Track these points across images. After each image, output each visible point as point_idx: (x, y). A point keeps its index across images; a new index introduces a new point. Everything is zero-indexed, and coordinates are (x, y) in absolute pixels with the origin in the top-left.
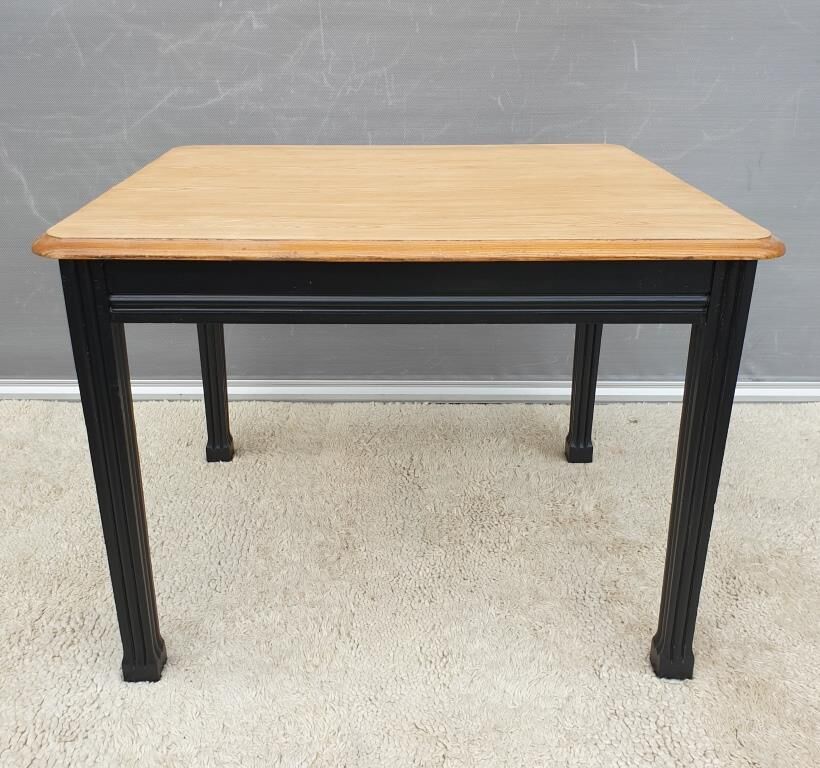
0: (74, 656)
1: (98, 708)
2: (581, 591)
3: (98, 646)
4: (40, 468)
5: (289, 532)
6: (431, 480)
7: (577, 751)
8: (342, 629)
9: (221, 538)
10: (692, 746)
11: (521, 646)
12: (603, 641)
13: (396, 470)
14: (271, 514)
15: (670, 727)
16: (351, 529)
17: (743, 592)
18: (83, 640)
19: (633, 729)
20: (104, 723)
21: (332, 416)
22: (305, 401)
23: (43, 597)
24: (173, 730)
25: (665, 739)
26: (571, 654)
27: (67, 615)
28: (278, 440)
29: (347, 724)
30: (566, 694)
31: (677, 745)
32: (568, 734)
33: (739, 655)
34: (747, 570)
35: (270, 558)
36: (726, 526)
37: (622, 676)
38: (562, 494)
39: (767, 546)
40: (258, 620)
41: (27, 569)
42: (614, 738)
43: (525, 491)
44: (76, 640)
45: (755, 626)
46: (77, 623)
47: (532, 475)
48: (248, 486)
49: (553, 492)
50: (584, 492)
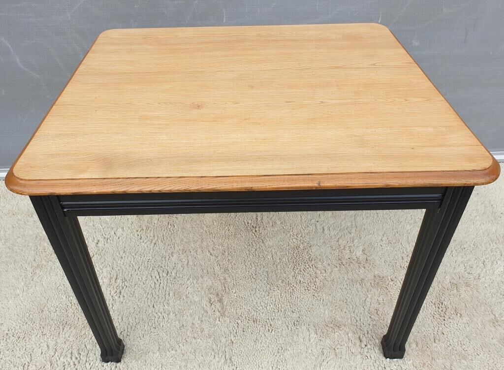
2: (358, 319)
5: (191, 279)
6: (268, 235)
8: (227, 356)
13: (249, 229)
14: (180, 265)
16: (226, 276)
17: (447, 314)
23: (55, 338)
27: (70, 351)
38: (343, 242)
40: (179, 351)
41: (44, 317)
43: (322, 241)
45: (455, 340)
46: (77, 358)
47: (326, 228)
48: (165, 244)
49: (338, 241)
50: (356, 240)
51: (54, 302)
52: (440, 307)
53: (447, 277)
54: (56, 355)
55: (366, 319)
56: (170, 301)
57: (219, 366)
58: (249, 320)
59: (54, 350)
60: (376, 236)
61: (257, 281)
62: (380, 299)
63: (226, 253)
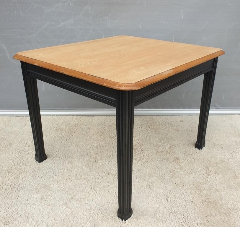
0: (11, 197)
1: (17, 213)
2: (163, 174)
3: (19, 193)
4: (5, 137)
5: (78, 157)
7: (160, 224)
8: (92, 187)
9: (58, 159)
10: (193, 222)
11: (145, 192)
12: (169, 189)
13: (111, 137)
14: (73, 151)
15: (187, 216)
16: (97, 156)
17: (211, 173)
18: (14, 192)
19: (177, 217)
20: (19, 218)
21: (93, 120)
22: (86, 116)
23: (3, 178)
24: (39, 220)
25: (186, 220)
26: (159, 194)
27: (10, 184)
28: (77, 128)
29: (92, 217)
30: (157, 207)
31: (189, 222)
32: (157, 219)
33: (209, 193)
34: (212, 166)
35: (72, 165)
36: (207, 153)
37: (174, 200)
38: (160, 144)
39: (218, 159)
40: (67, 184)
42: (171, 220)
43: (149, 143)
44: (12, 192)
45: (214, 184)
46: (13, 186)
47: (151, 138)
48: (67, 142)
49: (157, 143)
50: (166, 143)
51: (6, 164)
54: (3, 185)
55: (168, 174)
57: (88, 191)
58: (106, 173)
59: (2, 183)
60: (177, 142)
61: (113, 158)
62: (176, 167)
63: (98, 147)
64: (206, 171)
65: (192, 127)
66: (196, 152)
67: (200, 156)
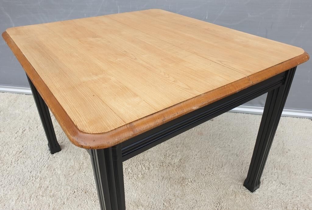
9: (38, 160)
38: (170, 152)
50: (179, 153)
52: (217, 206)
53: (231, 186)
55: (160, 205)
56: (43, 171)
58: (83, 191)
60: (193, 152)
62: (177, 193)
64: (215, 207)
65: (221, 131)
66: (213, 173)
67: (216, 180)
